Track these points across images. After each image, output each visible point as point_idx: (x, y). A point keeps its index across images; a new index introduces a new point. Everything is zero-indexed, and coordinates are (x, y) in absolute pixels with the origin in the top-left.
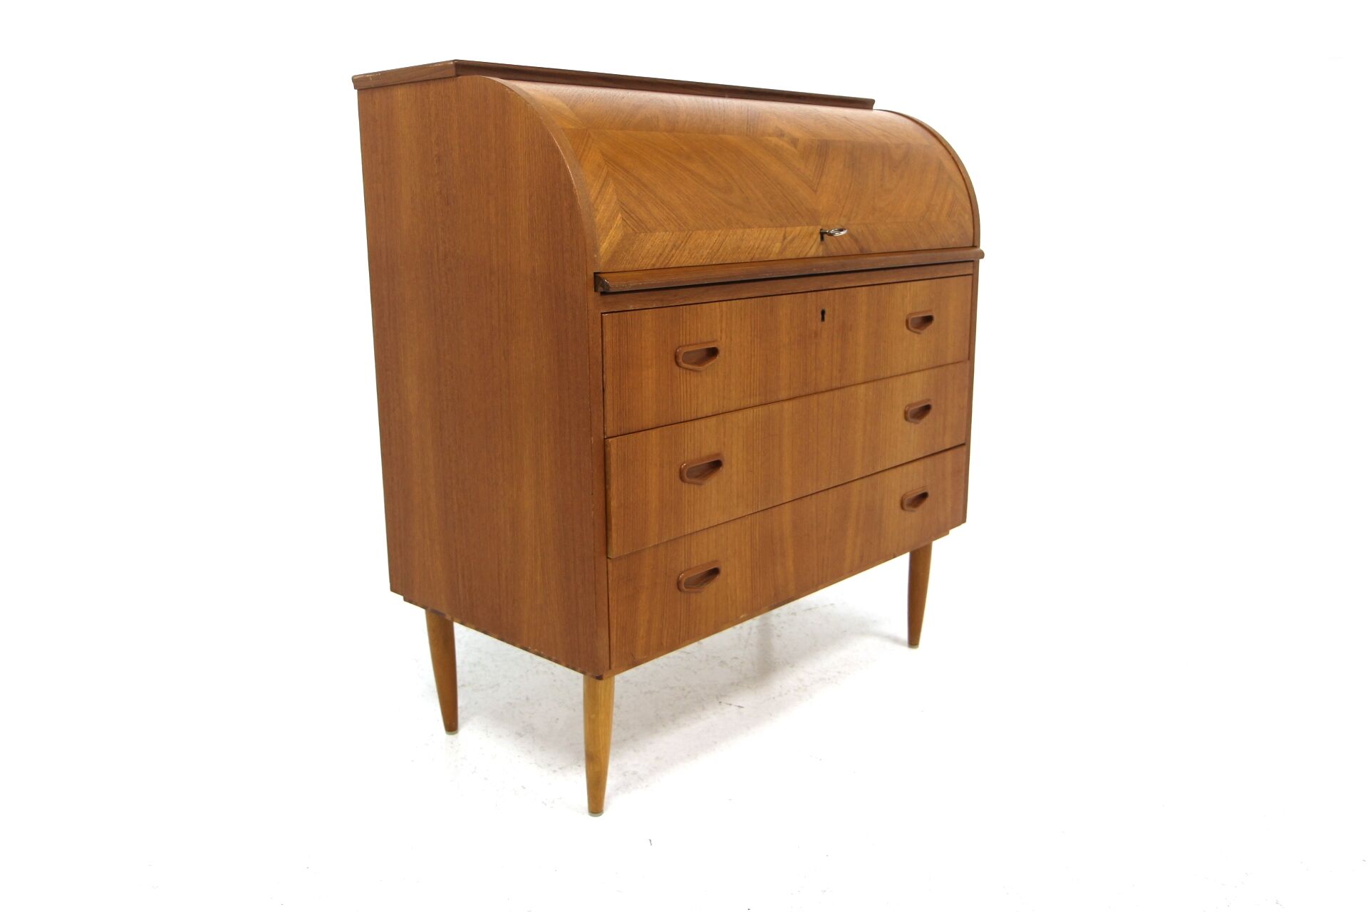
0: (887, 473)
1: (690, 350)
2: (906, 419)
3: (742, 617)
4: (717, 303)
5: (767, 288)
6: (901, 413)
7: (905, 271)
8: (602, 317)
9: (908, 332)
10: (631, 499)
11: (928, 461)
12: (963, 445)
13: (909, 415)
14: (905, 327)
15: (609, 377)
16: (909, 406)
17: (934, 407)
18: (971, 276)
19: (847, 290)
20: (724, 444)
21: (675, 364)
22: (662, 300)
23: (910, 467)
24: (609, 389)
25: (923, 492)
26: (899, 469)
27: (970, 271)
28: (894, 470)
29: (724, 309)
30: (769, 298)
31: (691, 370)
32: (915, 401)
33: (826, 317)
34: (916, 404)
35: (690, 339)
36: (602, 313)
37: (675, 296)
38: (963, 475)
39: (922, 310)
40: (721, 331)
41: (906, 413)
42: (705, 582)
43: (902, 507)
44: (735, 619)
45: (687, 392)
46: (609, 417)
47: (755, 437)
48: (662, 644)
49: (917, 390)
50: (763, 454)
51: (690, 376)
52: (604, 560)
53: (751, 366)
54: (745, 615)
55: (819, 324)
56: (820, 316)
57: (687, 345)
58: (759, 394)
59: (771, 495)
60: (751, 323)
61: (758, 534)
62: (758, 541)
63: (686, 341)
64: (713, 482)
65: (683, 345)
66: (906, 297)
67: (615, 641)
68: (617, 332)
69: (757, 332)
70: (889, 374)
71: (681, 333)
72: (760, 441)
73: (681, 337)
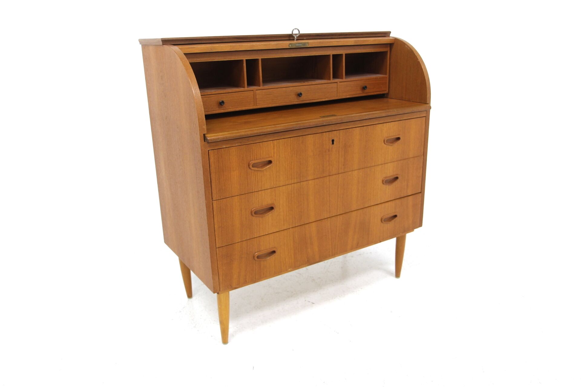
0: (372, 207)
1: (256, 162)
2: (383, 183)
3: (289, 270)
4: (272, 141)
5: (300, 133)
6: (380, 181)
7: (382, 119)
8: (208, 152)
9: (385, 145)
10: (225, 224)
11: (398, 201)
12: (420, 193)
13: (384, 182)
14: (383, 143)
15: (213, 175)
16: (385, 178)
17: (400, 178)
18: (425, 117)
19: (348, 129)
20: (275, 200)
21: (248, 168)
22: (241, 143)
23: (387, 204)
24: (213, 181)
25: (395, 214)
26: (380, 205)
27: (424, 115)
28: (377, 206)
29: (275, 144)
30: (301, 137)
31: (257, 170)
32: (388, 175)
33: (335, 142)
34: (390, 177)
35: (256, 157)
36: (208, 150)
37: (248, 140)
38: (420, 206)
39: (395, 135)
40: (274, 153)
41: (383, 181)
42: (269, 256)
43: (382, 222)
44: (286, 271)
45: (255, 179)
46: (214, 192)
47: (293, 196)
48: (246, 281)
49: (390, 171)
50: (297, 203)
51: (256, 173)
52: (215, 248)
53: (291, 166)
54: (291, 269)
55: (331, 146)
56: (331, 142)
57: (254, 160)
58: (296, 178)
59: (303, 219)
60: (291, 148)
61: (297, 236)
62: (297, 239)
63: (254, 158)
64: (269, 216)
65: (253, 160)
66: (384, 130)
67: (221, 280)
68: (217, 157)
69: (294, 152)
70: (373, 164)
71: (251, 155)
72: (296, 198)
73: (252, 157)
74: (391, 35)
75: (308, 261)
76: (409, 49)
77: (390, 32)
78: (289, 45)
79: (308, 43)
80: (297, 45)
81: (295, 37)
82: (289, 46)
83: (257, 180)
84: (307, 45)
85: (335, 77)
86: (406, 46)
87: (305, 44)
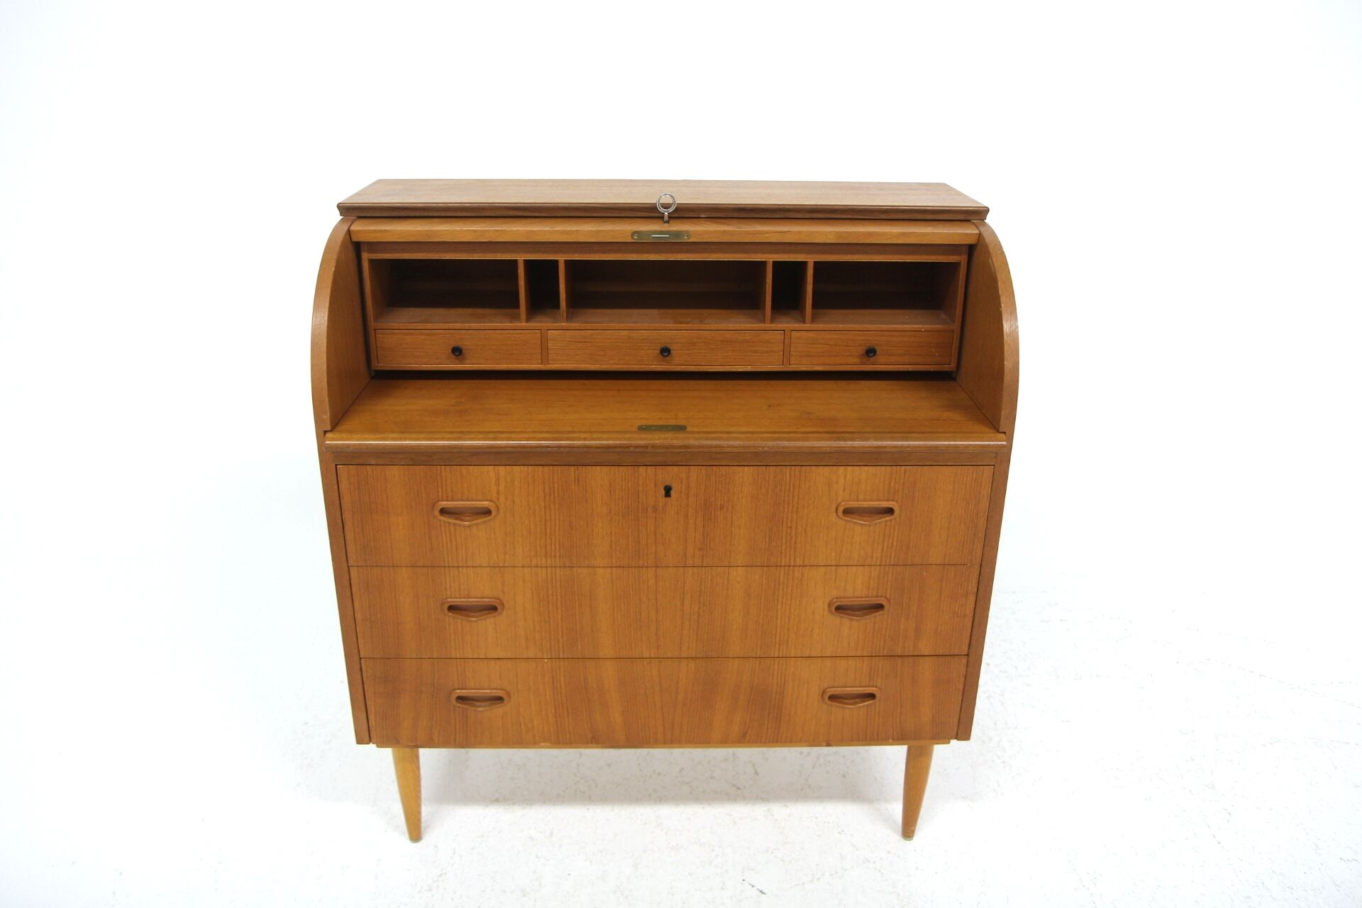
0: (792, 660)
1: (449, 506)
2: (830, 611)
3: (544, 743)
4: (491, 467)
6: (822, 605)
8: (336, 468)
9: (840, 521)
10: (379, 616)
11: (880, 661)
12: (965, 656)
13: (836, 609)
14: (834, 515)
15: (348, 517)
16: (840, 599)
17: (889, 609)
18: (989, 466)
19: (714, 468)
20: (503, 591)
21: (432, 515)
22: (412, 459)
23: (842, 662)
24: (348, 526)
25: (869, 691)
26: (819, 661)
27: (987, 462)
28: (807, 661)
29: (502, 473)
30: (573, 467)
31: (453, 524)
32: (851, 594)
33: (672, 493)
34: (854, 599)
35: (453, 496)
36: (336, 465)
40: (498, 493)
41: (830, 605)
42: (486, 704)
43: (823, 700)
44: (533, 743)
45: (451, 541)
46: (351, 549)
47: (550, 593)
48: (432, 740)
49: (857, 586)
50: (563, 609)
51: (452, 528)
52: (357, 657)
53: (546, 529)
54: (548, 744)
55: (662, 500)
56: (663, 492)
57: (447, 500)
58: (560, 556)
59: (579, 647)
60: (544, 490)
61: (562, 679)
62: (563, 685)
63: (447, 497)
64: (487, 624)
65: (443, 500)
66: (837, 482)
67: (374, 723)
68: (356, 482)
69: (552, 499)
70: (799, 562)
71: (440, 490)
72: (559, 598)
73: (440, 494)
75: (593, 737)
78: (632, 235)
79: (687, 232)
81: (666, 213)
82: (632, 238)
83: (454, 543)
84: (686, 238)
87: (678, 234)
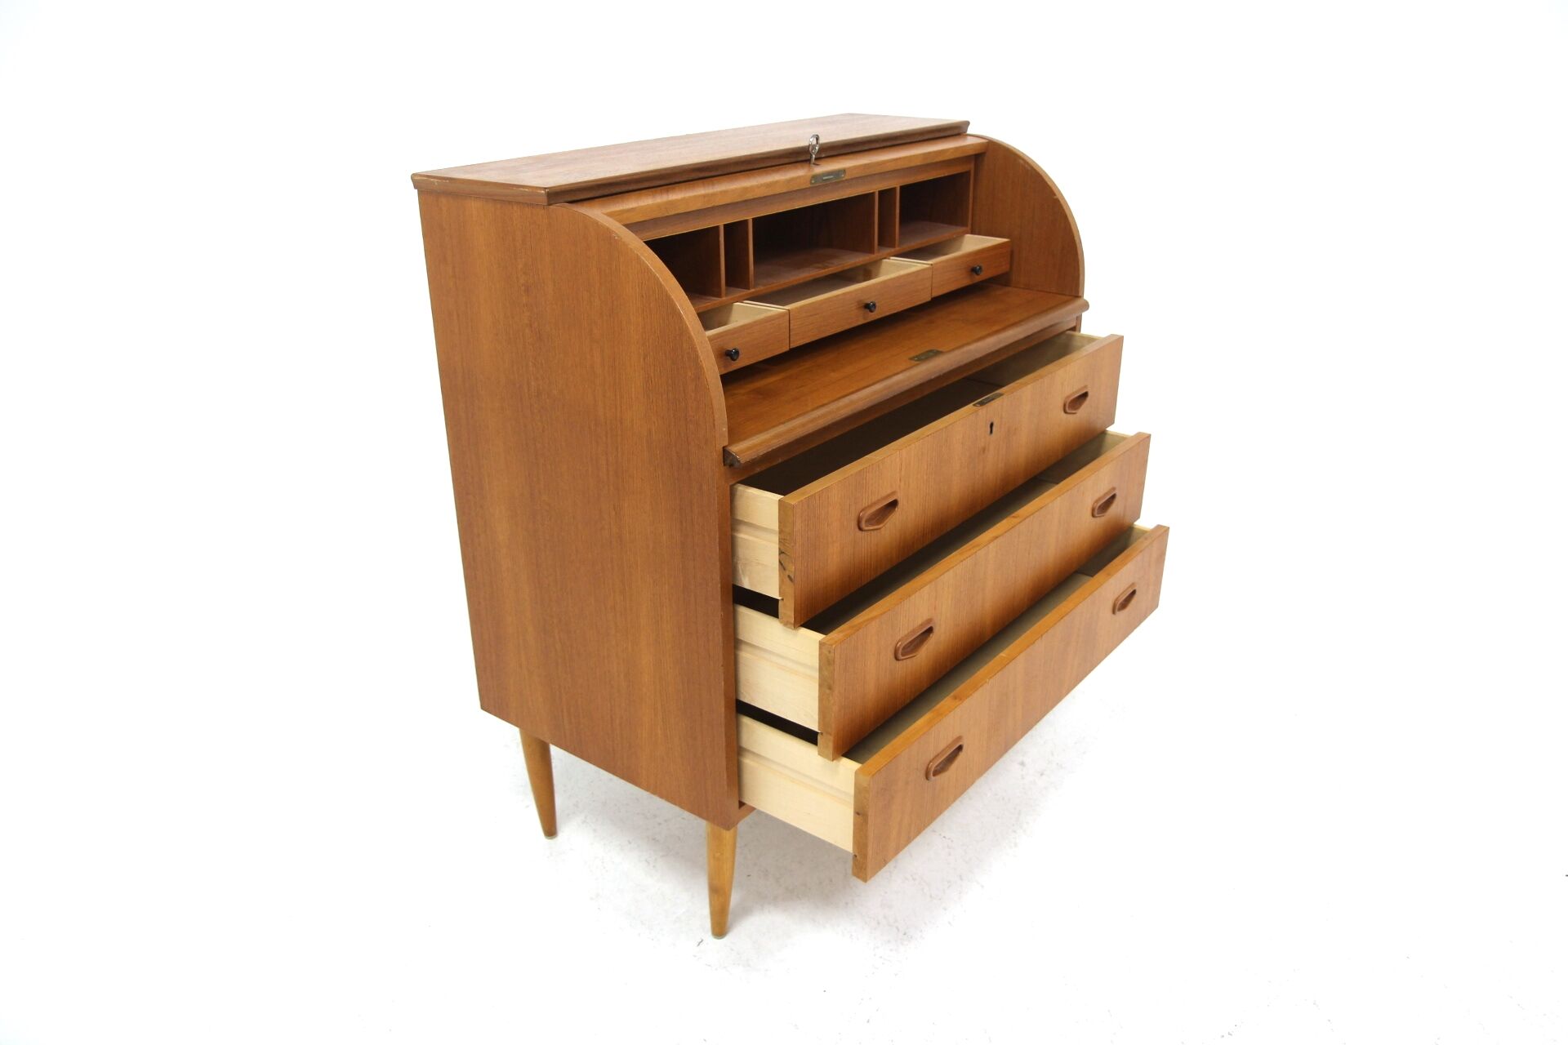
2: (1093, 516)
6: (1090, 511)
9: (1065, 416)
13: (1095, 513)
14: (1063, 411)
16: (1097, 501)
17: (1118, 494)
19: (1014, 393)
21: (857, 529)
25: (1133, 589)
29: (904, 457)
31: (872, 531)
32: (1101, 494)
34: (1103, 497)
35: (872, 498)
39: (1078, 389)
40: (900, 480)
41: (1093, 510)
43: (1113, 613)
49: (1105, 483)
62: (995, 702)
66: (1066, 380)
74: (970, 131)
76: (1029, 168)
77: (967, 123)
78: (811, 180)
79: (844, 170)
80: (825, 178)
81: (813, 155)
82: (811, 183)
84: (843, 176)
85: (882, 243)
86: (1021, 162)
87: (838, 173)
